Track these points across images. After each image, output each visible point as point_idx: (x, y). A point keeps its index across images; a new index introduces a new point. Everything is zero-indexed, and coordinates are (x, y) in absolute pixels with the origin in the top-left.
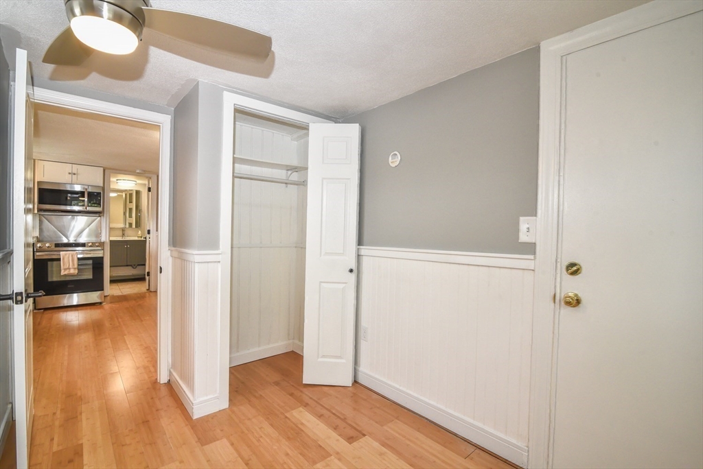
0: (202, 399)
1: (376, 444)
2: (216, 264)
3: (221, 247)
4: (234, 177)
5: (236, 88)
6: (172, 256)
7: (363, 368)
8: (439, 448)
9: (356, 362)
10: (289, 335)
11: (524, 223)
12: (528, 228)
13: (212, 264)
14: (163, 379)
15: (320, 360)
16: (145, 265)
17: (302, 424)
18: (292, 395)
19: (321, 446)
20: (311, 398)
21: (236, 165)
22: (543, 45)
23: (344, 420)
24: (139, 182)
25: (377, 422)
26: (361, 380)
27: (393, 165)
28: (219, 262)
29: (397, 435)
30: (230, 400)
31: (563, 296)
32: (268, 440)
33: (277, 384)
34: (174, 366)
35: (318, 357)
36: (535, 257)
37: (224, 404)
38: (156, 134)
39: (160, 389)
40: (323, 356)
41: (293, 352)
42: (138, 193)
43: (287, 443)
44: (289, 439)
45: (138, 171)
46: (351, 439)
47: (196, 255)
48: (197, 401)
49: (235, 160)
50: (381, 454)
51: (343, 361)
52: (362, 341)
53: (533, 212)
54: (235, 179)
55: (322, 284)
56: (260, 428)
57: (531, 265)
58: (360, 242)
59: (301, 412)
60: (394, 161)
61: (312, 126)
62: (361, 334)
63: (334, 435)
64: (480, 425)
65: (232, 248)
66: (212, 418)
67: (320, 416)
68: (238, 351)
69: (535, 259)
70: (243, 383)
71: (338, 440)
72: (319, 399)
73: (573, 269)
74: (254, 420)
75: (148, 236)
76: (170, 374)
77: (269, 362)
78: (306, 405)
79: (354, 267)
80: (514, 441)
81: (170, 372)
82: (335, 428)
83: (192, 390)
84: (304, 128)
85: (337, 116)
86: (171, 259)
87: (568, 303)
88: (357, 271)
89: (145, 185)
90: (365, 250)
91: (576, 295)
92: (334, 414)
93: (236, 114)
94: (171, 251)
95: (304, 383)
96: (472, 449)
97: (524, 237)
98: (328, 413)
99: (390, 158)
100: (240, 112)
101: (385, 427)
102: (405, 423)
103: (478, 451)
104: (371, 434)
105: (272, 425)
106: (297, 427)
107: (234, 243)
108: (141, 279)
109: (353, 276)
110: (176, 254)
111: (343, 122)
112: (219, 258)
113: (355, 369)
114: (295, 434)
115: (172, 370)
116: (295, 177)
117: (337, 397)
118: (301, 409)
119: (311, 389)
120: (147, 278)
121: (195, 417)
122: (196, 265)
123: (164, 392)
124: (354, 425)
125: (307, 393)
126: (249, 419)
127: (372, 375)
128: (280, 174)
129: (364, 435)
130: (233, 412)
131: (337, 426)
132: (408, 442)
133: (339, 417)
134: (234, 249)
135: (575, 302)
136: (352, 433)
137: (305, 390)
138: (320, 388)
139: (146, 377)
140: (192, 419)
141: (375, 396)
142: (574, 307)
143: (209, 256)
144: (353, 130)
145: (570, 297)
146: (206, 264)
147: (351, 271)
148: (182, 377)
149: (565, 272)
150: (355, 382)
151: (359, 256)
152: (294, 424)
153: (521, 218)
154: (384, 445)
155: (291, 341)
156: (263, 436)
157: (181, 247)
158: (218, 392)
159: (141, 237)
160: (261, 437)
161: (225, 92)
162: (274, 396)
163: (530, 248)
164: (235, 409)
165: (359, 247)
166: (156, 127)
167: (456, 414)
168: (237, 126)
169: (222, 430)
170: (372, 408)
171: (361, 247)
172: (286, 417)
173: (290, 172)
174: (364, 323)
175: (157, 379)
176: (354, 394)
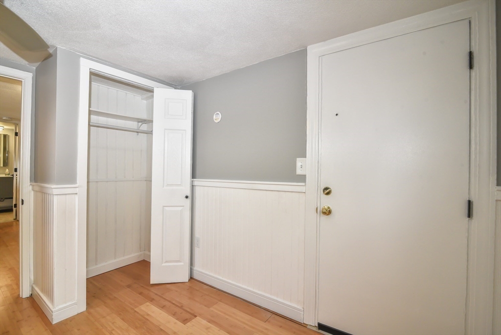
0: (61, 306)
1: (204, 322)
2: (73, 195)
3: (78, 182)
4: (89, 125)
5: (91, 56)
6: (33, 190)
7: (197, 268)
8: (248, 317)
9: (192, 263)
10: (140, 248)
11: (299, 162)
12: (301, 166)
13: (70, 196)
14: (25, 293)
15: (164, 264)
16: (12, 198)
17: (148, 315)
18: (141, 294)
19: (162, 330)
20: (156, 294)
21: (92, 116)
22: (309, 48)
23: (181, 307)
24: (6, 127)
25: (205, 306)
26: (196, 276)
27: (216, 121)
28: (77, 194)
29: (219, 313)
30: (88, 304)
31: (322, 208)
32: (119, 332)
33: (129, 286)
34: (36, 282)
35: (162, 263)
36: (305, 184)
37: (83, 308)
38: (19, 88)
39: (22, 303)
40: (166, 262)
41: (144, 261)
42: (5, 136)
43: (135, 331)
44: (136, 328)
45: (4, 118)
46: (185, 321)
47: (55, 189)
48: (57, 308)
49: (90, 113)
50: (207, 328)
51: (182, 264)
52: (196, 248)
53: (304, 155)
54: (91, 127)
55: (165, 208)
56: (113, 323)
57: (303, 189)
58: (194, 176)
59: (148, 306)
60: (217, 118)
61: (155, 90)
62: (195, 242)
63: (173, 319)
64: (275, 298)
65: (88, 182)
66: (71, 321)
67: (163, 307)
68: (96, 264)
69: (305, 186)
70: (100, 289)
71: (175, 323)
72: (162, 294)
73: (327, 191)
74: (108, 318)
75: (15, 174)
76: (33, 289)
77: (123, 270)
78: (152, 300)
79: (189, 194)
80: (296, 306)
81: (32, 287)
82: (174, 314)
83: (52, 300)
84: (150, 91)
85: (177, 83)
86: (33, 192)
87: (324, 213)
88: (191, 197)
89: (13, 130)
90: (197, 182)
91: (329, 208)
92: (173, 304)
93: (92, 76)
94: (33, 186)
95: (151, 283)
96: (269, 315)
97: (299, 172)
98: (170, 304)
99: (214, 117)
100: (94, 75)
101: (212, 309)
102: (226, 304)
103: (274, 316)
104: (200, 315)
105: (123, 319)
106: (144, 317)
107: (91, 178)
108: (9, 210)
109: (189, 201)
110: (37, 188)
111: (180, 89)
112: (77, 190)
113: (191, 269)
114: (142, 323)
115: (34, 286)
116: (144, 127)
117: (177, 291)
118: (148, 303)
119: (157, 287)
120: (14, 209)
121: (54, 322)
122: (55, 197)
123: (26, 304)
124: (188, 310)
125: (153, 290)
126: (104, 317)
127: (203, 272)
128: (133, 125)
129: (196, 316)
130: (90, 313)
131: (176, 312)
132: (227, 317)
133: (177, 306)
134: (90, 184)
135: (328, 212)
136: (188, 316)
137: (153, 289)
138: (164, 286)
139: (9, 294)
140: (51, 324)
141: (207, 287)
142: (327, 215)
143: (66, 189)
144: (188, 95)
145: (325, 209)
146: (64, 196)
147: (187, 197)
148: (42, 291)
149: (322, 192)
150: (191, 278)
151: (193, 186)
152: (141, 316)
153: (298, 159)
154: (210, 321)
155: (142, 253)
156: (114, 328)
157: (42, 183)
158: (76, 299)
159: (9, 174)
160: (113, 330)
161: (81, 58)
162: (126, 296)
163: (302, 178)
164: (92, 311)
165: (193, 180)
166: (19, 82)
167: (260, 292)
168: (92, 85)
169: (78, 330)
170: (202, 296)
171: (195, 180)
172: (135, 311)
173: (140, 124)
174: (197, 234)
175: (19, 295)
176: (190, 287)
